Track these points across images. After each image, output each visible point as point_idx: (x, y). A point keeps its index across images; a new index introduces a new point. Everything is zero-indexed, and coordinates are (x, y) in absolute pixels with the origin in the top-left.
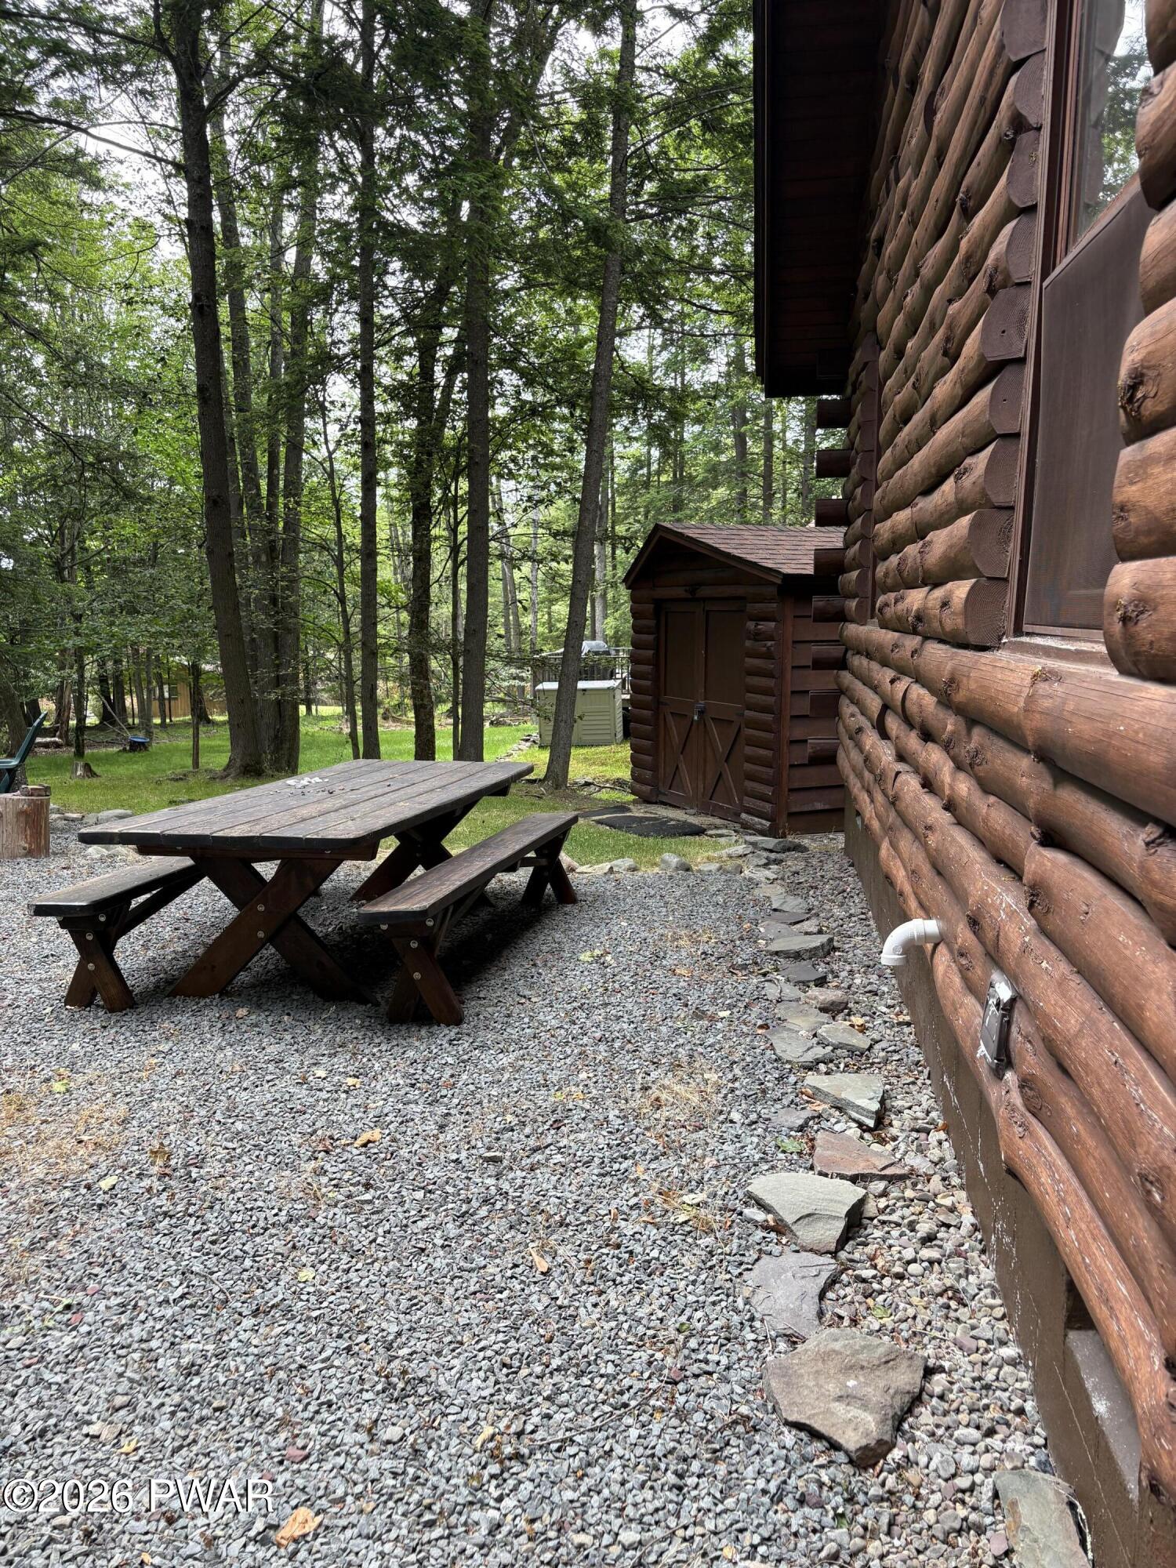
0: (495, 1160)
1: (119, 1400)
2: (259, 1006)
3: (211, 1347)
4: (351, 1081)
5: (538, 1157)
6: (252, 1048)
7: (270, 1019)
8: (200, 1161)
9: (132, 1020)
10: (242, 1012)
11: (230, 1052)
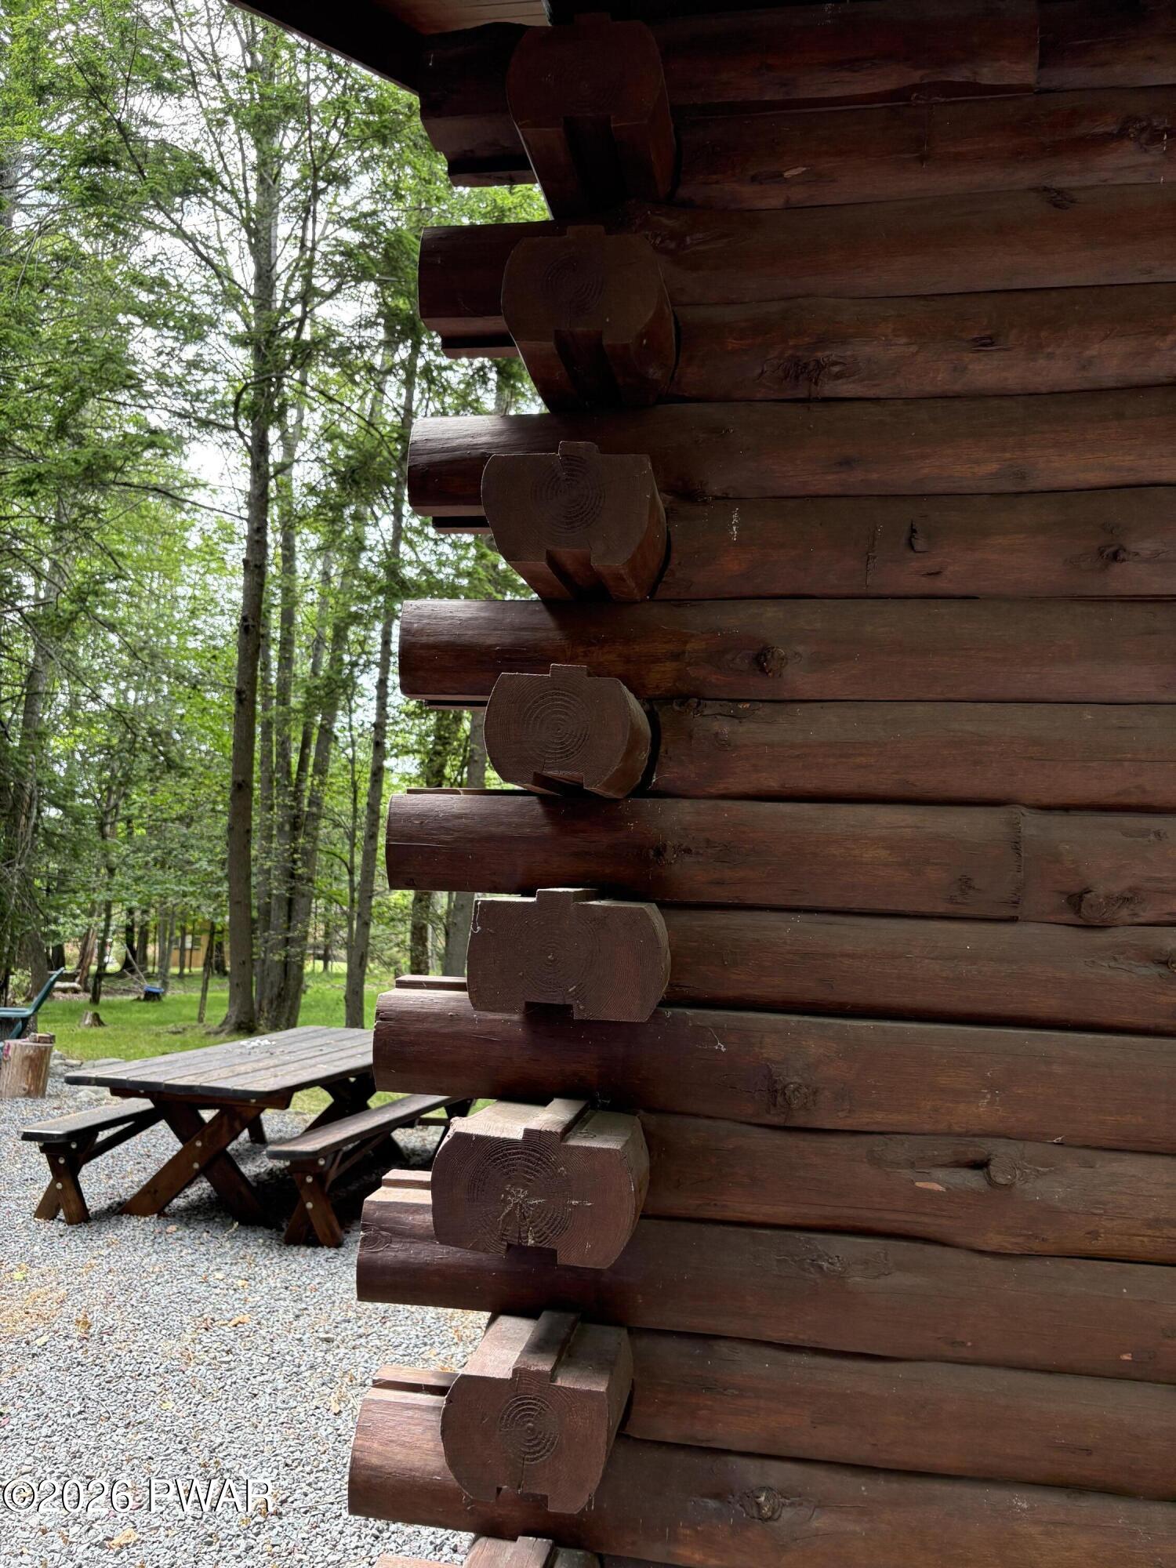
0: (328, 1340)
2: (187, 1225)
3: (92, 1443)
4: (240, 1283)
5: (363, 1340)
6: (173, 1256)
7: (192, 1235)
8: (112, 1331)
9: (84, 1231)
10: (172, 1228)
11: (155, 1257)
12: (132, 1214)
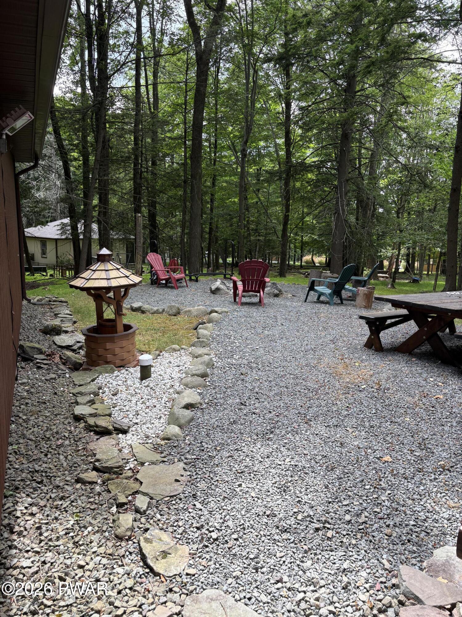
1: (354, 426)
2: (420, 359)
3: (378, 424)
4: (440, 384)
6: (414, 369)
7: (422, 363)
8: (388, 389)
9: (381, 354)
10: (414, 359)
11: (406, 368)
12: (399, 352)
